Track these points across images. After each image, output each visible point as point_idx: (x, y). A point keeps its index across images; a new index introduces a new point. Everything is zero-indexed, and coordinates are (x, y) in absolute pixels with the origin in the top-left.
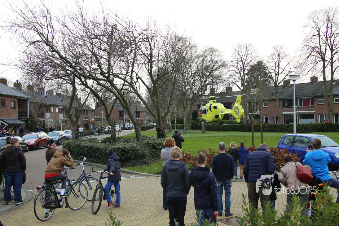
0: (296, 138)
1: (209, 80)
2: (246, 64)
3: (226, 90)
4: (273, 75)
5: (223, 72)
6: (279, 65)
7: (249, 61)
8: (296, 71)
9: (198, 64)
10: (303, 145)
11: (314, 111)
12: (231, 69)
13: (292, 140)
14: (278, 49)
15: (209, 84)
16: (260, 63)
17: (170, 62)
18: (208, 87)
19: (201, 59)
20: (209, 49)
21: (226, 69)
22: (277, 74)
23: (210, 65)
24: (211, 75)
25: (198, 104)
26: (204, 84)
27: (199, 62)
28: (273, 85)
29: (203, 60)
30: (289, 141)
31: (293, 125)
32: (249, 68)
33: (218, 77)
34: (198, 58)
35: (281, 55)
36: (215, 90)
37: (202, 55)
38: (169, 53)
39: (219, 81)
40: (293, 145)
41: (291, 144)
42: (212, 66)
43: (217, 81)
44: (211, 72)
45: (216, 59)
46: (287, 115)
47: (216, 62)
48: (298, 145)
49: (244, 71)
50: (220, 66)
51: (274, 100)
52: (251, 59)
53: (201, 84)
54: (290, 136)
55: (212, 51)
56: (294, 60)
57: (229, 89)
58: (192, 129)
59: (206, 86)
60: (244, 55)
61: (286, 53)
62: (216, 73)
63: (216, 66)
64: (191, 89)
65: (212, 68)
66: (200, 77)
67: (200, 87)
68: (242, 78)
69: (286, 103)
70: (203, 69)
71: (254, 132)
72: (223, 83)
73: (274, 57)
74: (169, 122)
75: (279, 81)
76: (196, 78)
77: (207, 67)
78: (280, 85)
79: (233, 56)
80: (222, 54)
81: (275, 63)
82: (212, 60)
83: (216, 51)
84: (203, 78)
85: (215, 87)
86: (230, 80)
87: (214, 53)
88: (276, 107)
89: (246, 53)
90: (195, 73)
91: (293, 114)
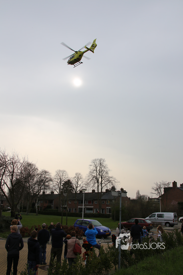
0: (83, 221)
1: (43, 187)
2: (62, 181)
3: (51, 193)
4: (75, 187)
5: (50, 184)
6: (78, 183)
7: (64, 179)
8: (85, 186)
9: (38, 178)
10: (86, 225)
11: (93, 207)
12: (54, 182)
13: (81, 222)
14: (78, 174)
15: (43, 189)
16: (69, 181)
17: (23, 176)
18: (42, 191)
19: (39, 176)
20: (44, 171)
21: (52, 182)
22: (77, 187)
23: (44, 179)
24: (44, 184)
25: (35, 199)
26: (40, 189)
27: (38, 177)
28: (75, 192)
29: (41, 177)
30: (80, 223)
31: (82, 214)
32: (63, 183)
33: (47, 186)
34: (38, 175)
35: (79, 178)
36: (45, 193)
37: (40, 174)
38: (23, 172)
39: (48, 188)
40: (81, 225)
41: (80, 224)
42: (44, 180)
43: (47, 188)
44: (44, 183)
45: (47, 176)
46: (80, 208)
47: (47, 178)
48: (84, 225)
49: (61, 184)
50: (49, 180)
51: (74, 200)
52: (65, 178)
53: (38, 189)
54: (80, 220)
55: (46, 172)
56: (85, 181)
57: (52, 193)
58: (31, 213)
59: (40, 190)
60: (61, 176)
61: (82, 177)
62: (47, 184)
63: (47, 180)
64: (33, 191)
65: (45, 181)
66: (38, 185)
67: (37, 190)
68: (59, 188)
69: (80, 202)
70: (40, 181)
71: (63, 216)
72: (49, 189)
73: (76, 178)
74: (18, 208)
75: (78, 190)
76: (36, 185)
77: (42, 180)
78: (78, 192)
79: (56, 176)
80: (50, 175)
81: (76, 182)
82: (45, 177)
83: (48, 172)
84: (40, 186)
85: (45, 191)
86: (53, 188)
87: (47, 174)
88: (75, 203)
89: (62, 175)
90: (35, 183)
91: (82, 208)
